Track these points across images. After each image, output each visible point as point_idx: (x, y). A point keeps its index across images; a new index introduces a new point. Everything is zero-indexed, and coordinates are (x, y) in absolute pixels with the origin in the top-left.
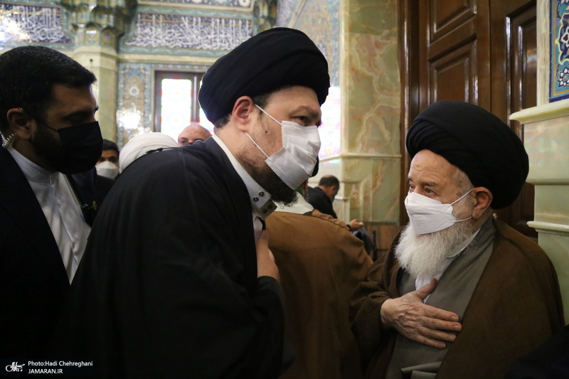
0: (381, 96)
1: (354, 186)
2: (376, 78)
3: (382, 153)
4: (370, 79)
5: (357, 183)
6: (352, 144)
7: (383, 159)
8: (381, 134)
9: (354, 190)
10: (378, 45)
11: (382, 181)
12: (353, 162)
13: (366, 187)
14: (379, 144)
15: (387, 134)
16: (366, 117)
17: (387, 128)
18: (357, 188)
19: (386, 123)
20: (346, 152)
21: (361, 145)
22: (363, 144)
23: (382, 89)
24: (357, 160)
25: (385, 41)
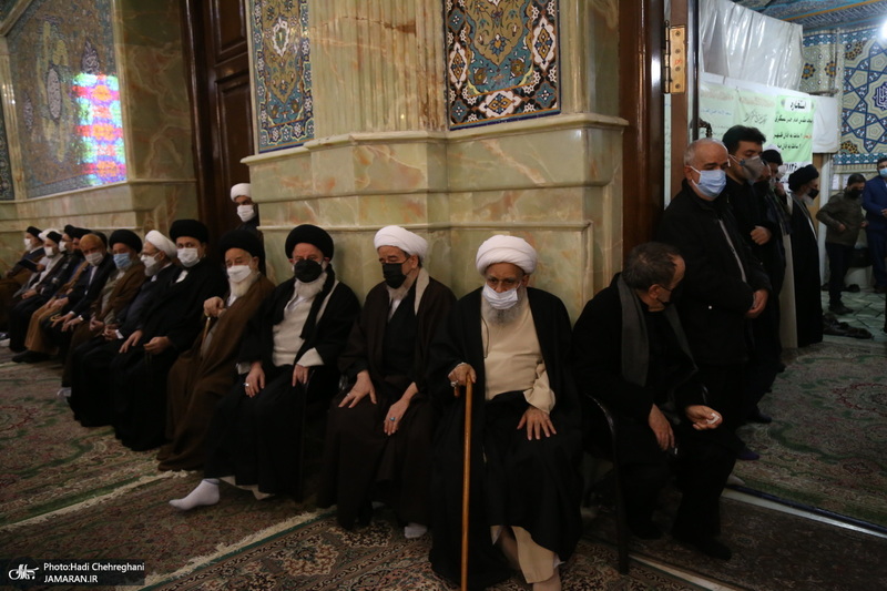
2: (161, 97)
3: (175, 178)
4: (154, 97)
8: (171, 158)
11: (177, 207)
14: (170, 168)
15: (178, 158)
16: (153, 140)
17: (177, 151)
19: (176, 145)
22: (152, 169)
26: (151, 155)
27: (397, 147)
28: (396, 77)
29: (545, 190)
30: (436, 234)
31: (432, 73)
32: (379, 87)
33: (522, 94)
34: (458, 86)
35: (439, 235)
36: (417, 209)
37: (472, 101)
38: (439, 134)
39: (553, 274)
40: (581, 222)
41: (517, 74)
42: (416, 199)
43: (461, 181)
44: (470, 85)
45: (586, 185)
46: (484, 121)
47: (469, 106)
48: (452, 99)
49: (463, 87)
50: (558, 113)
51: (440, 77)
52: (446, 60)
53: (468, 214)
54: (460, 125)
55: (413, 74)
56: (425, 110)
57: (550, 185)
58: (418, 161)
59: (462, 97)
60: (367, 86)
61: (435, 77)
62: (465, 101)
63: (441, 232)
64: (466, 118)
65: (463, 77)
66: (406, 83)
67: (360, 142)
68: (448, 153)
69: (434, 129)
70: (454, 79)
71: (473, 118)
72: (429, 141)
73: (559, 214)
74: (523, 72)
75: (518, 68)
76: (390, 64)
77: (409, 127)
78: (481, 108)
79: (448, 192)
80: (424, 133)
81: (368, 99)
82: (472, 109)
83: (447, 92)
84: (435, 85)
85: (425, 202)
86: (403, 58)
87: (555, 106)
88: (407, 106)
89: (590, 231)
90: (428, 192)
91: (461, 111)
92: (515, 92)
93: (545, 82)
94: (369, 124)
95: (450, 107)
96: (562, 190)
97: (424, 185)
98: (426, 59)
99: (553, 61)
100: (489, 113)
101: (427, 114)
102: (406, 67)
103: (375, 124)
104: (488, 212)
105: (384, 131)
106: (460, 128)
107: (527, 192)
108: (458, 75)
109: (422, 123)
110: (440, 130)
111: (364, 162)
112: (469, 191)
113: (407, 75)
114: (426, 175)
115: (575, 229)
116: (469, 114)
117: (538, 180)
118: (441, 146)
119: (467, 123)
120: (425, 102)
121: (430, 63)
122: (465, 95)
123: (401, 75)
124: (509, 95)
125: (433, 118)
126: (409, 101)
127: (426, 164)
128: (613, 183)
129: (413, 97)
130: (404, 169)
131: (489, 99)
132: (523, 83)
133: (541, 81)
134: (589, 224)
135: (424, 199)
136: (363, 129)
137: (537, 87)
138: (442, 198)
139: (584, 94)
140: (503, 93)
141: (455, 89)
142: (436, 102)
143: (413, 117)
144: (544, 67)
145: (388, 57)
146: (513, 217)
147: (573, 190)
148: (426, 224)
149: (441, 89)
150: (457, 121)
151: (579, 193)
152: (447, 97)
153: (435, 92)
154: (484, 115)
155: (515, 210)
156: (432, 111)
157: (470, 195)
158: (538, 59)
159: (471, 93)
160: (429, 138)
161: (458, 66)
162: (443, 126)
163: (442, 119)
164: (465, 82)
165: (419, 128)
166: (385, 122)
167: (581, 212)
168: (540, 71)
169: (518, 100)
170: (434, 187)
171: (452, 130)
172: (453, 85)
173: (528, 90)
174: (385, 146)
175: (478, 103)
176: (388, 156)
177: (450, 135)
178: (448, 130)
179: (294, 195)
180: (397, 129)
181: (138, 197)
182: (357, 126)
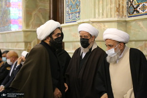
26: (33, 20)
27: (106, 24)
34: (131, 0)
38: (124, 19)
46: (138, 14)
47: (134, 8)
54: (131, 15)
56: (118, 10)
62: (133, 6)
64: (133, 13)
67: (93, 22)
68: (127, 26)
69: (122, 17)
71: (135, 13)
72: (118, 22)
77: (111, 16)
78: (138, 9)
80: (116, 19)
82: (135, 10)
91: (133, 10)
94: (97, 16)
95: (128, 8)
100: (140, 11)
101: (119, 12)
103: (99, 15)
105: (102, 18)
106: (131, 17)
110: (124, 17)
118: (124, 24)
119: (133, 15)
122: (133, 4)
125: (121, 13)
126: (112, 7)
131: (140, 6)
136: (95, 17)
141: (130, 2)
143: (113, 13)
150: (130, 14)
156: (121, 10)
157: (134, 42)
162: (125, 16)
163: (125, 13)
165: (115, 17)
166: (103, 15)
171: (129, 17)
174: (102, 24)
175: (137, 7)
176: (103, 27)
177: (128, 19)
178: (127, 17)
179: (75, 40)
180: (107, 17)
181: (26, 37)
182: (93, 16)
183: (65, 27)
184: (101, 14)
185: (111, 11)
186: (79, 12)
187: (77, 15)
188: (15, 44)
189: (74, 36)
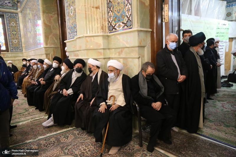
0: (53, 31)
1: (48, 55)
2: (52, 26)
3: (55, 46)
4: (50, 26)
5: (49, 54)
6: (47, 44)
7: (56, 48)
8: (54, 41)
9: (48, 56)
10: (51, 17)
11: (56, 53)
12: (47, 49)
13: (52, 55)
14: (54, 44)
15: (56, 41)
16: (50, 36)
17: (56, 39)
18: (49, 55)
19: (55, 38)
20: (45, 46)
21: (49, 44)
22: (50, 44)
23: (54, 29)
24: (48, 48)
25: (53, 16)
26: (49, 41)
27: (95, 38)
28: (95, 20)
29: (130, 48)
30: (106, 60)
31: (104, 19)
32: (91, 23)
33: (124, 24)
34: (111, 22)
35: (107, 60)
36: (101, 53)
37: (113, 26)
38: (106, 34)
39: (132, 70)
40: (138, 56)
41: (123, 18)
42: (100, 51)
43: (112, 46)
44: (113, 22)
45: (138, 47)
46: (116, 31)
47: (113, 27)
48: (109, 25)
49: (112, 22)
50: (132, 28)
51: (107, 20)
52: (108, 15)
53: (114, 54)
55: (99, 19)
56: (102, 28)
57: (130, 47)
58: (100, 41)
59: (111, 25)
60: (88, 23)
61: (105, 19)
62: (112, 26)
63: (107, 59)
64: (112, 30)
65: (112, 20)
66: (97, 21)
67: (86, 37)
68: (109, 39)
69: (105, 33)
70: (110, 20)
71: (114, 30)
72: (103, 36)
73: (133, 54)
74: (124, 18)
75: (123, 17)
76: (93, 17)
77: (98, 32)
78: (115, 27)
79: (109, 49)
80: (102, 34)
81: (88, 26)
82: (114, 28)
83: (108, 23)
84: (105, 22)
85: (103, 52)
86: (96, 15)
87: (131, 26)
88: (98, 27)
89: (140, 59)
90: (103, 49)
91: (112, 28)
92: (123, 23)
93: (129, 20)
94: (88, 32)
95: (109, 27)
96: (133, 48)
97: (102, 47)
98: (102, 15)
99: (130, 15)
100: (117, 29)
101: (103, 29)
102: (97, 17)
103: (90, 32)
104: (118, 54)
105: (92, 34)
106: (111, 33)
107: (126, 48)
108: (110, 19)
109: (101, 32)
110: (106, 33)
111: (87, 42)
112: (113, 49)
113: (97, 19)
114: (102, 45)
115: (136, 58)
116: (113, 29)
117: (128, 46)
118: (107, 37)
120: (102, 26)
121: (104, 16)
122: (112, 24)
123: (96, 20)
124: (121, 24)
125: (105, 30)
126: (98, 26)
127: (102, 42)
128: (147, 46)
129: (99, 25)
130: (97, 43)
131: (117, 25)
132: (124, 21)
133: (128, 20)
134: (140, 57)
135: (102, 51)
137: (127, 22)
138: (108, 51)
139: (138, 23)
140: (120, 23)
141: (110, 23)
142: (105, 26)
144: (128, 16)
145: (93, 15)
146: (123, 55)
147: (136, 48)
148: (103, 57)
149: (107, 23)
150: (110, 31)
151: (137, 49)
152: (108, 25)
153: (105, 24)
154: (116, 29)
155: (123, 53)
156: (104, 28)
157: (114, 50)
158: (127, 15)
159: (113, 24)
160: (103, 35)
161: (110, 17)
162: (107, 32)
163: (107, 30)
164: (112, 21)
165: (101, 33)
166: (92, 31)
167: (137, 54)
168: (128, 17)
169: (123, 25)
170: (105, 48)
171: (110, 33)
172: (109, 21)
173: (125, 22)
174: (92, 38)
175: (115, 26)
176: (93, 40)
177: (109, 34)
178: (108, 33)
179: (75, 50)
180: (95, 33)
181: (46, 51)
182: (86, 33)
183: (68, 42)
184: (91, 31)
185: (98, 29)
186: (76, 32)
187: (75, 34)
188: (41, 55)
189: (74, 47)
